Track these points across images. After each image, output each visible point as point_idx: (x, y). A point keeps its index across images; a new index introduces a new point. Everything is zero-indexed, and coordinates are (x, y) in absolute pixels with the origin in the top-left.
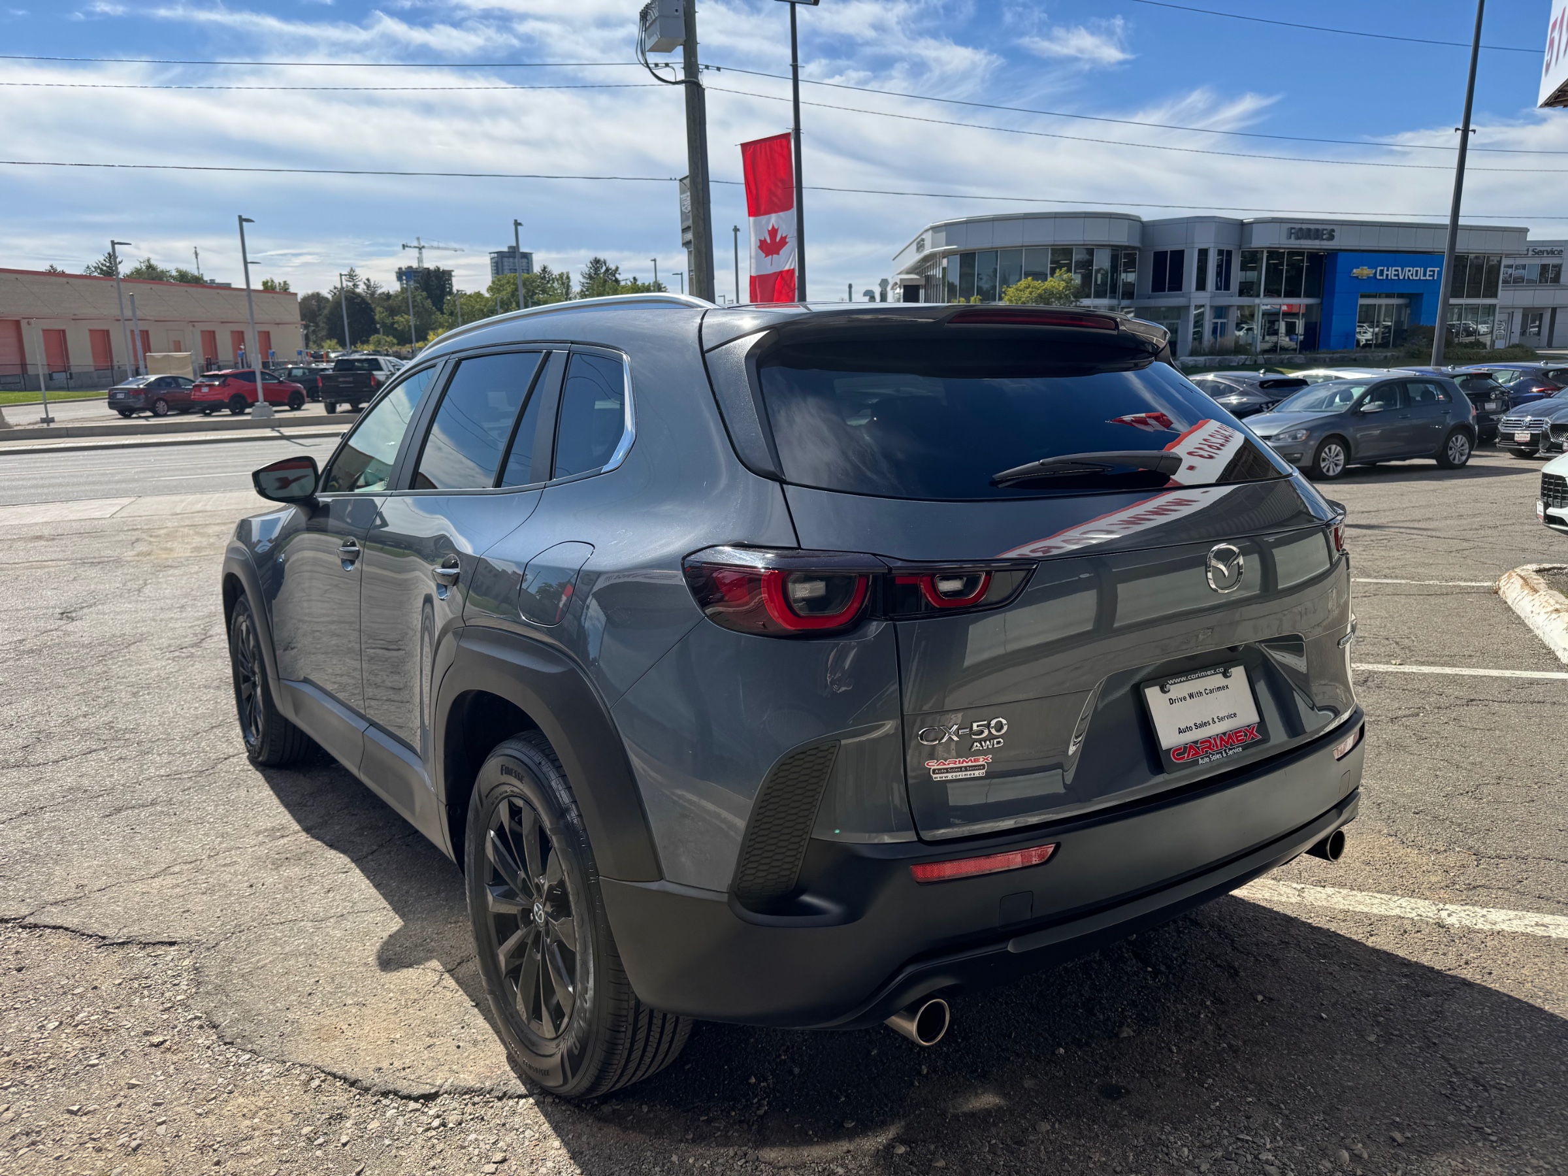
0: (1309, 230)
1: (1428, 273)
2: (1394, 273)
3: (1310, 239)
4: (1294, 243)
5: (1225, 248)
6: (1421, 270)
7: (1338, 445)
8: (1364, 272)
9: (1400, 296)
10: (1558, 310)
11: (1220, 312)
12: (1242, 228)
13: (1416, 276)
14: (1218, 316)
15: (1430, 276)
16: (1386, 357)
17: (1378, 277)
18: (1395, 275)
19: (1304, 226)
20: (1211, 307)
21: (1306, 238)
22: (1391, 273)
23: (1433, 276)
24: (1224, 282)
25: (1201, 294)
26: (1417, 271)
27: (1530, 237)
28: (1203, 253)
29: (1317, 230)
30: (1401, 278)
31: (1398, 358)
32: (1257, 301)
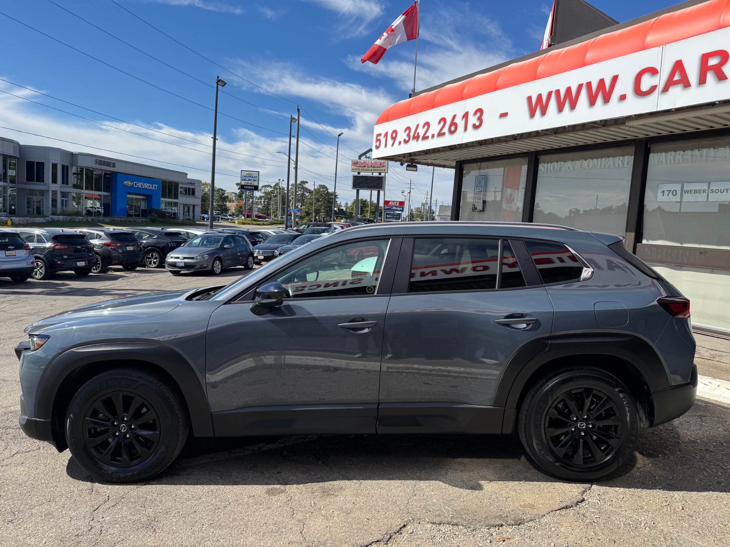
0: (104, 162)
1: (154, 187)
2: (140, 185)
3: (105, 166)
4: (98, 166)
5: (65, 164)
6: (151, 185)
7: (219, 261)
8: (128, 183)
9: (143, 195)
10: (195, 206)
11: (64, 194)
12: (73, 156)
13: (149, 187)
14: (63, 197)
15: (154, 188)
16: (143, 221)
17: (134, 186)
18: (141, 186)
19: (102, 160)
20: (60, 192)
21: (103, 165)
22: (139, 185)
23: (155, 188)
24: (65, 181)
25: (54, 185)
26: (149, 185)
27: (189, 177)
28: (55, 166)
29: (108, 162)
30: (144, 187)
31: (147, 222)
32: (82, 191)
